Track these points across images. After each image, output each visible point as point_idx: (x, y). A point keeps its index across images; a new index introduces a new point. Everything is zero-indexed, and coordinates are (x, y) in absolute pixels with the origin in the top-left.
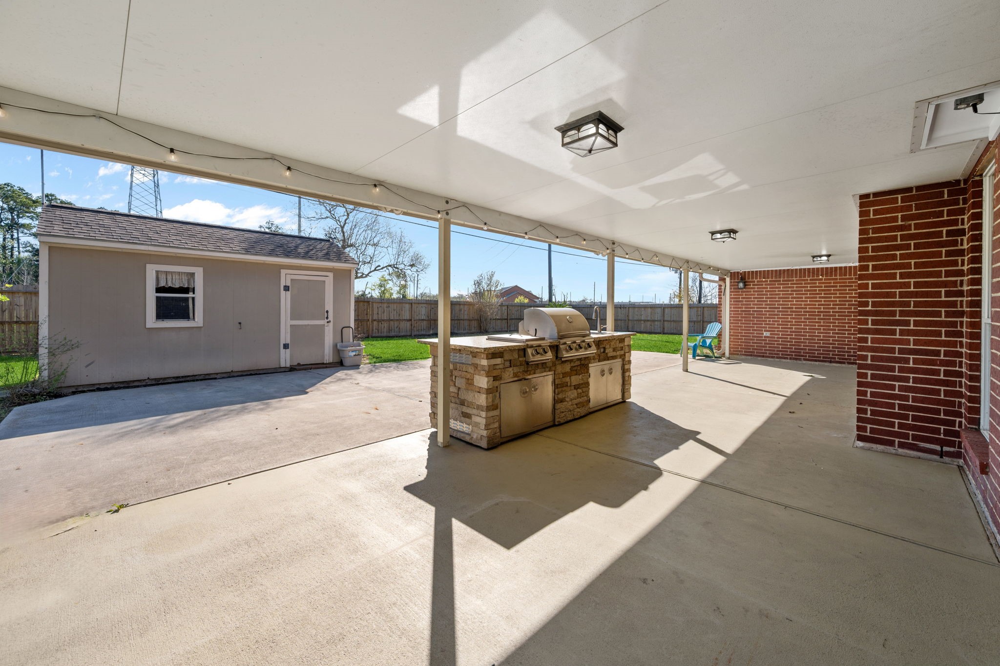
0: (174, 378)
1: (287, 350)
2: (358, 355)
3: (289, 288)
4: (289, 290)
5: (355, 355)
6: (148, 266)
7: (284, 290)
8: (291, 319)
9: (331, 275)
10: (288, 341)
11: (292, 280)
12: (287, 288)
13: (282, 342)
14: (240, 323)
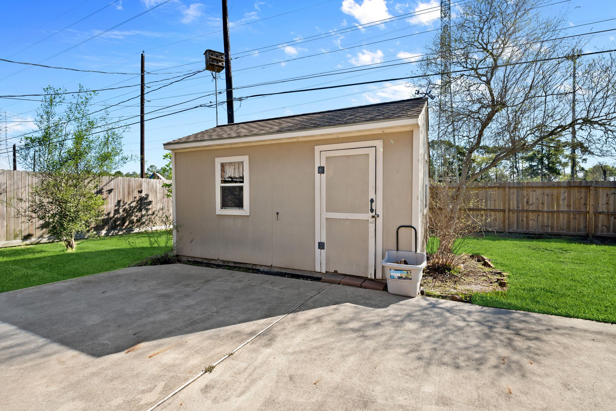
0: (233, 262)
1: (323, 251)
2: (406, 278)
3: (324, 170)
4: (323, 173)
5: (400, 278)
6: (216, 159)
7: (319, 173)
8: (327, 211)
9: (379, 144)
10: (324, 240)
11: (327, 158)
12: (321, 170)
13: (317, 240)
14: (278, 213)
